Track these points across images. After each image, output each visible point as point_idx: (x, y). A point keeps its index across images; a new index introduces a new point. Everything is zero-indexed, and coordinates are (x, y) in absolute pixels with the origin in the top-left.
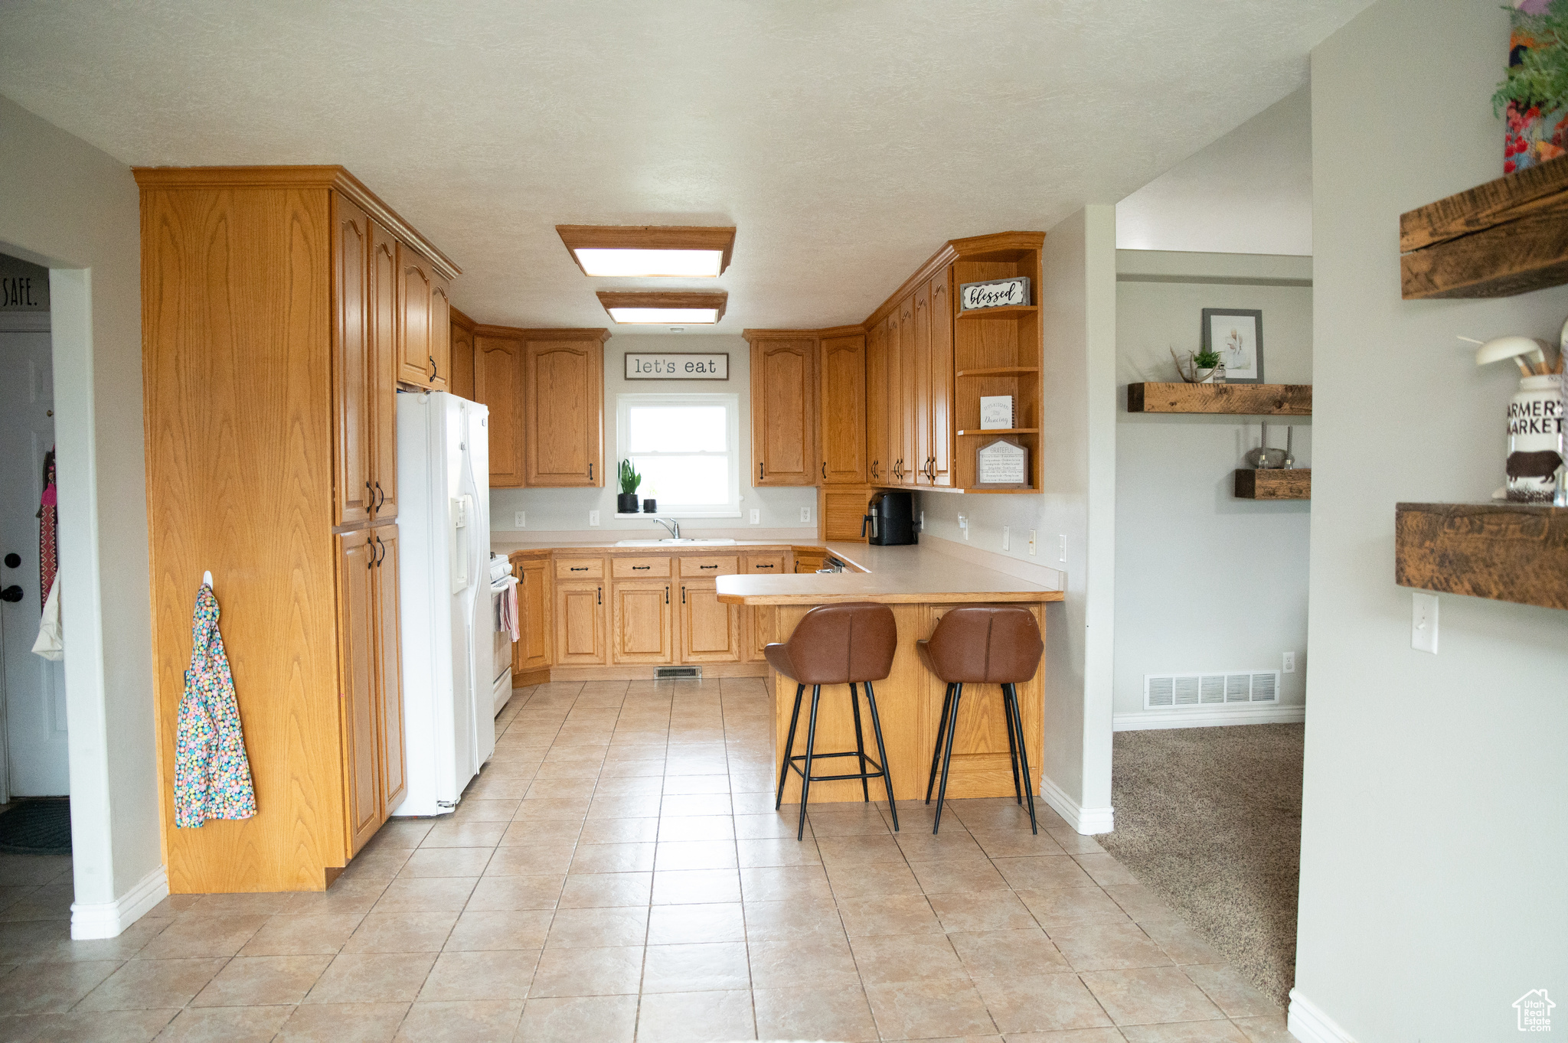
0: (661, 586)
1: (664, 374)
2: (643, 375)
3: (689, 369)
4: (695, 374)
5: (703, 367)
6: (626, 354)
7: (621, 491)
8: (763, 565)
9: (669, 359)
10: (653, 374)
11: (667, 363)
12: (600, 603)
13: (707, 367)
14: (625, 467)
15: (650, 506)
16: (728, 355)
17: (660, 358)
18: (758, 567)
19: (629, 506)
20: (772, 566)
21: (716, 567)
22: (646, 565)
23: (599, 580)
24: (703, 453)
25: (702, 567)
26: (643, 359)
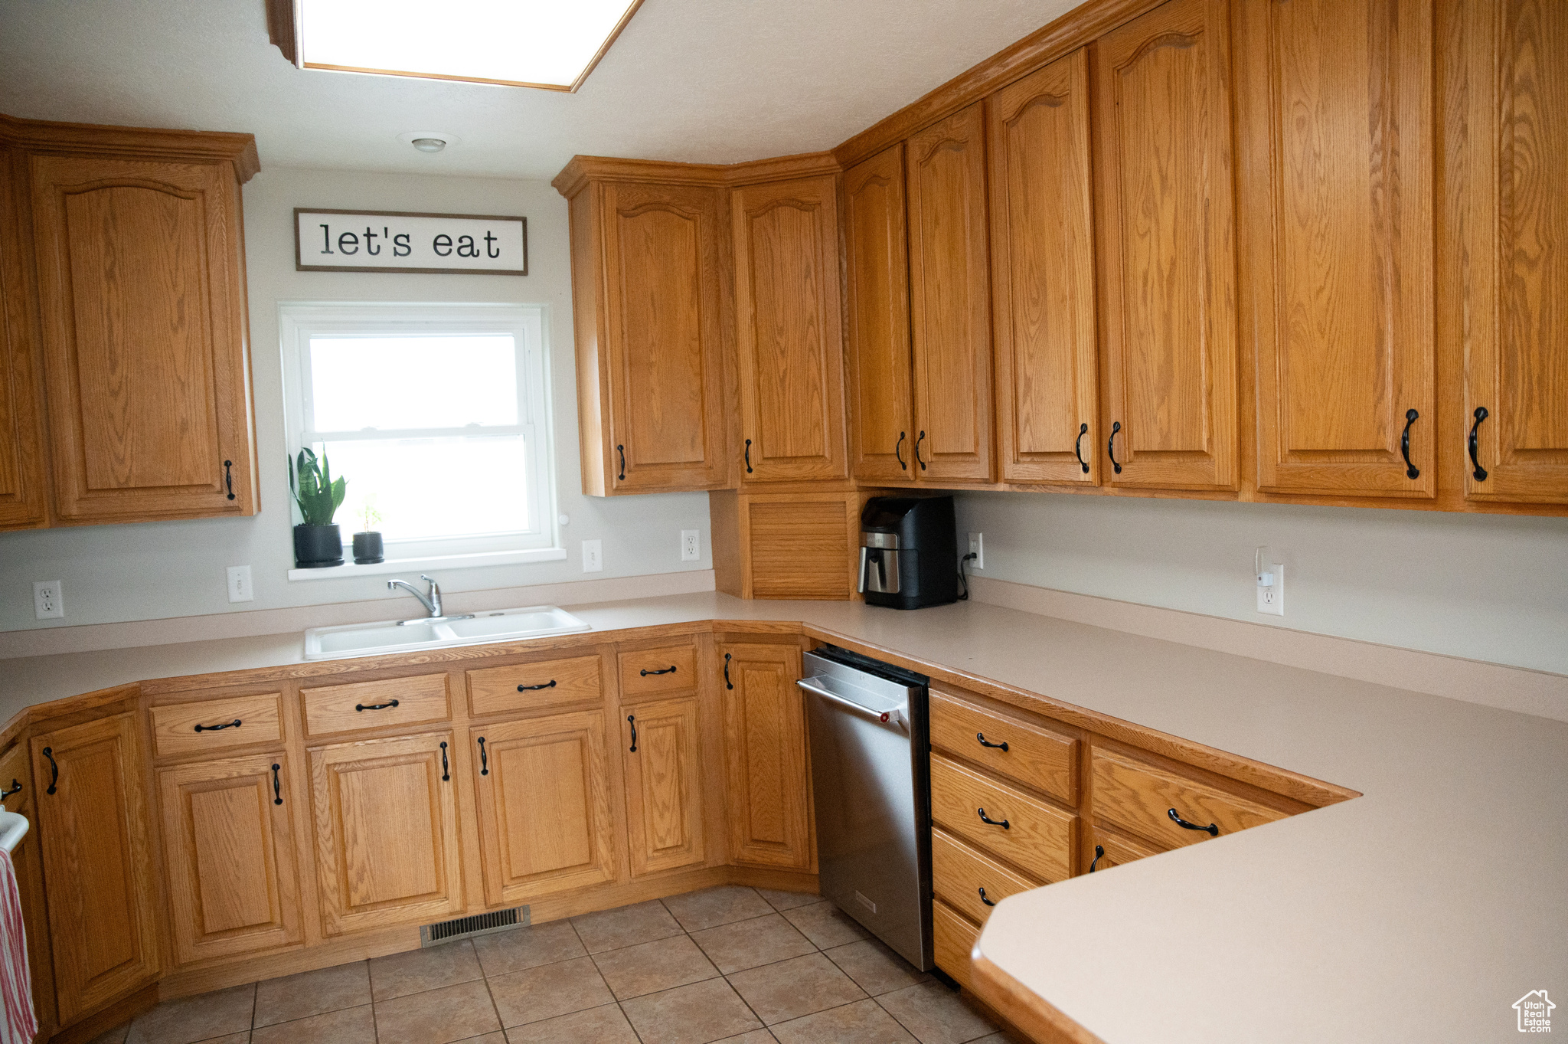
0: (427, 743)
1: (386, 259)
2: (338, 259)
3: (443, 249)
4: (454, 261)
5: (472, 245)
6: (297, 212)
7: (298, 519)
8: (654, 668)
9: (397, 225)
10: (362, 259)
11: (392, 235)
12: (279, 801)
13: (481, 245)
14: (304, 465)
15: (368, 549)
16: (524, 221)
17: (376, 224)
18: (643, 674)
19: (320, 552)
20: (673, 669)
21: (553, 684)
22: (387, 700)
23: (274, 747)
24: (473, 430)
25: (520, 689)
26: (339, 225)
